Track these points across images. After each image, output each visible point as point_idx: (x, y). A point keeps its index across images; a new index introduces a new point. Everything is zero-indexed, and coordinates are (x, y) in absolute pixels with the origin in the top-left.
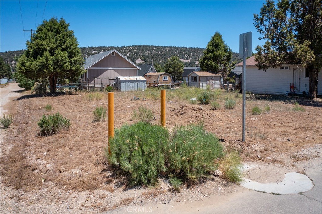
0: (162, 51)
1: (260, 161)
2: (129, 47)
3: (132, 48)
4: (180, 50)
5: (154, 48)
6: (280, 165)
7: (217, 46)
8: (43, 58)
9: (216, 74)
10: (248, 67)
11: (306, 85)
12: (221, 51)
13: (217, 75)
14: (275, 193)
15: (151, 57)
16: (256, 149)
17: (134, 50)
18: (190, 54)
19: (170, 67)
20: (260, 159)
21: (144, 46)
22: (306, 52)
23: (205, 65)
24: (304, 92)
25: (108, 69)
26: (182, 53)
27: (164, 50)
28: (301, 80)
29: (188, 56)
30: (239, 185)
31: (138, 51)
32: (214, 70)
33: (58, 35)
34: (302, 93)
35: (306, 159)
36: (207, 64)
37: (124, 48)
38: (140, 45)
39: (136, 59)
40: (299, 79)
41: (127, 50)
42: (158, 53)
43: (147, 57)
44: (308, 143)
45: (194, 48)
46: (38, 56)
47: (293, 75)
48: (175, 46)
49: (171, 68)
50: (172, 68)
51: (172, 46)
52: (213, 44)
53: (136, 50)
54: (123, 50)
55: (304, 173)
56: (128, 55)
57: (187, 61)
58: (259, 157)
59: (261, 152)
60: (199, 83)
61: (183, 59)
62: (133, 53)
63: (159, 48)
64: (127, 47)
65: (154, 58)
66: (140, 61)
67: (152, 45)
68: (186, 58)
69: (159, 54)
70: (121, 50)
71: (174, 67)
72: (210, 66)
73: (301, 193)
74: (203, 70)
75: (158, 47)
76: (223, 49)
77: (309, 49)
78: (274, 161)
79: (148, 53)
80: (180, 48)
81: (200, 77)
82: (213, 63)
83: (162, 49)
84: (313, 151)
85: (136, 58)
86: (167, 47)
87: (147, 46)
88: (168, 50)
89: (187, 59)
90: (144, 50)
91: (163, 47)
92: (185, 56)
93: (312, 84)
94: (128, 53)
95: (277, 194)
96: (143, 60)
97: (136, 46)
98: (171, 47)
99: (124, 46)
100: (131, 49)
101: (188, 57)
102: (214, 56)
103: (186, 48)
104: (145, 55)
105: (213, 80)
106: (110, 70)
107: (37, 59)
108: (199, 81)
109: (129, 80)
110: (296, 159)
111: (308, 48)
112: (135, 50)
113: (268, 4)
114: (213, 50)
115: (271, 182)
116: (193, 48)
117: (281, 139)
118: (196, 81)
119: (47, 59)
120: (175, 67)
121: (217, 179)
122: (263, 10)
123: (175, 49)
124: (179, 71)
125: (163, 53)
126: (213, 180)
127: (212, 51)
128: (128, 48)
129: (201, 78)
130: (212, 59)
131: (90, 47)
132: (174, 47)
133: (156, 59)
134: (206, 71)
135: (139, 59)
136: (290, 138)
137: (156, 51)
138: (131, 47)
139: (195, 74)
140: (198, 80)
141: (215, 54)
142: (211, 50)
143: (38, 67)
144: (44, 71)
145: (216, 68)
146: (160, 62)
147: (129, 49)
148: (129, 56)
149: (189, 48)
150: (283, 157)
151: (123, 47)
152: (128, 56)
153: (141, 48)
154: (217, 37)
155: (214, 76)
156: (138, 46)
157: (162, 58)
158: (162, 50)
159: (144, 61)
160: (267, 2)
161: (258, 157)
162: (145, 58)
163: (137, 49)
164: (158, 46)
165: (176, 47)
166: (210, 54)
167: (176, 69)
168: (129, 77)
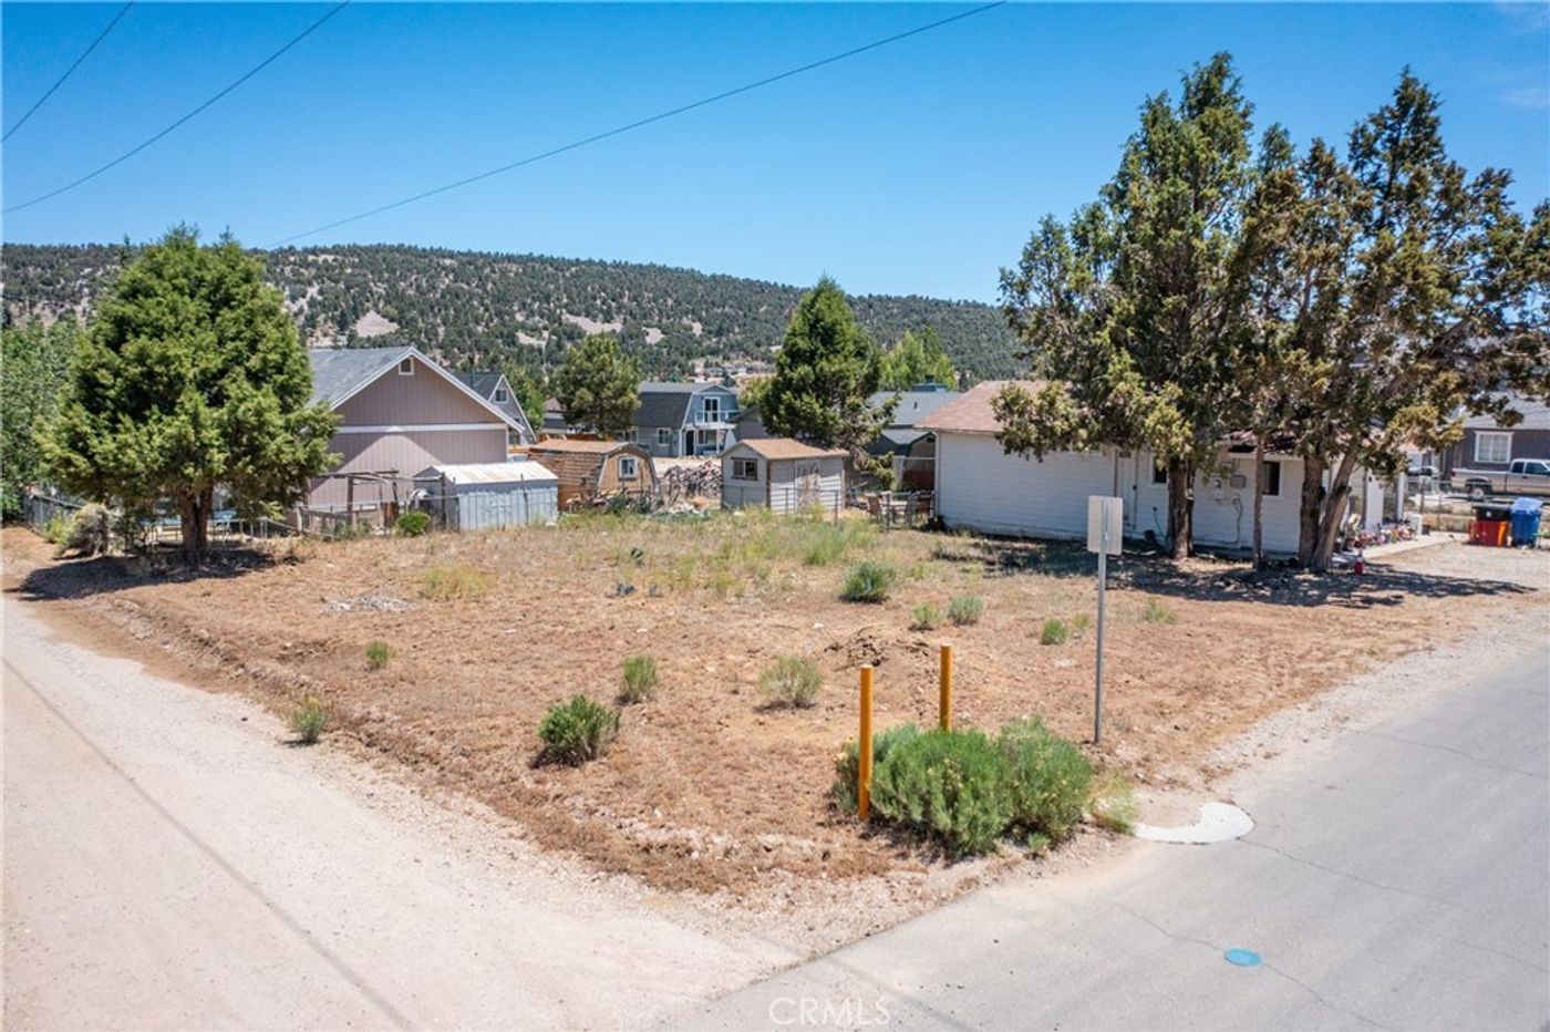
0: (487, 277)
1: (1144, 786)
2: (314, 251)
3: (330, 258)
4: (571, 274)
5: (448, 262)
6: (1184, 790)
7: (831, 337)
8: (183, 417)
9: (829, 445)
10: (960, 435)
11: (1155, 509)
12: (846, 358)
13: (831, 452)
14: (1199, 841)
15: (432, 308)
16: (1129, 759)
17: (342, 266)
18: (622, 296)
19: (578, 384)
20: (1144, 781)
21: (392, 249)
22: (1168, 424)
23: (782, 412)
24: (1150, 534)
25: (384, 434)
26: (585, 289)
27: (494, 272)
28: (1139, 489)
29: (614, 304)
30: (1132, 835)
31: (365, 275)
32: (818, 434)
33: (226, 313)
34: (1143, 537)
35: (1227, 772)
36: (790, 408)
37: (292, 259)
38: (375, 243)
39: (358, 312)
40: (1135, 488)
41: (308, 265)
42: (466, 287)
43: (413, 304)
44: (1218, 733)
45: (641, 266)
46: (150, 408)
47: (1113, 473)
48: (547, 254)
49: (584, 390)
50: (589, 389)
51: (536, 254)
52: (813, 327)
53: (353, 266)
54: (288, 270)
55: (1232, 803)
56: (313, 291)
57: (608, 328)
58: (1141, 776)
59: (1139, 764)
60: (768, 490)
61: (587, 316)
62: (336, 282)
63: (470, 264)
64: (306, 251)
65: (446, 309)
66: (378, 324)
67: (436, 247)
68: (602, 311)
69: (469, 292)
70: (276, 264)
71: (598, 385)
72: (805, 418)
73: (1238, 838)
74: (773, 431)
75: (464, 259)
76: (852, 348)
77: (1177, 415)
78: (1172, 782)
79: (418, 287)
80: (573, 265)
81: (770, 463)
82: (816, 406)
83: (484, 266)
84: (1235, 752)
85: (355, 308)
86: (510, 259)
87: (411, 251)
88: (516, 274)
89: (608, 319)
90: (393, 271)
91: (492, 260)
92: (598, 302)
93: (1176, 511)
94: (310, 284)
95: (1203, 844)
96: (392, 320)
97: (353, 250)
98: (530, 258)
99: (291, 248)
100: (325, 261)
101: (609, 307)
102: (818, 379)
103: (602, 263)
104: (401, 297)
105: (817, 471)
106: (392, 437)
107: (150, 422)
108: (769, 478)
109: (490, 480)
110: (1209, 774)
111: (1173, 412)
112: (349, 271)
113: (1045, 233)
114: (813, 353)
115: (1182, 825)
116: (633, 267)
117: (1160, 727)
118: (756, 479)
119: (195, 420)
120: (602, 384)
121: (1089, 829)
122: (1030, 256)
123: (550, 269)
124: (619, 402)
125: (490, 286)
126: (1083, 831)
127: (810, 358)
128: (311, 258)
129: (773, 467)
130: (814, 390)
131: (100, 248)
132: (542, 260)
133: (457, 316)
134: (785, 436)
135: (372, 316)
136: (1179, 720)
137: (456, 276)
138: (325, 251)
139: (751, 449)
140: (765, 474)
141: (821, 370)
142: (805, 351)
143: (161, 459)
144: (187, 472)
145: (826, 424)
146: (480, 329)
147: (315, 262)
148: (320, 298)
149: (616, 265)
150: (1184, 772)
151: (281, 251)
152: (312, 298)
153: (380, 257)
154: (828, 299)
155: (822, 459)
156: (362, 249)
157: (487, 310)
158: (487, 270)
159: (395, 326)
160: (1041, 227)
161: (1137, 776)
162: (402, 312)
163: (361, 265)
164: (464, 250)
165: (552, 261)
166: (804, 369)
167: (609, 393)
168: (481, 466)
